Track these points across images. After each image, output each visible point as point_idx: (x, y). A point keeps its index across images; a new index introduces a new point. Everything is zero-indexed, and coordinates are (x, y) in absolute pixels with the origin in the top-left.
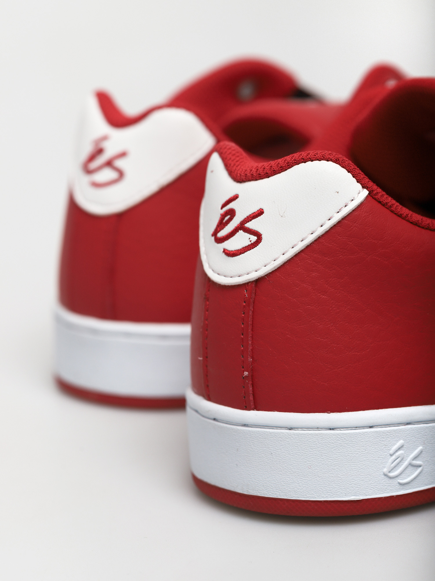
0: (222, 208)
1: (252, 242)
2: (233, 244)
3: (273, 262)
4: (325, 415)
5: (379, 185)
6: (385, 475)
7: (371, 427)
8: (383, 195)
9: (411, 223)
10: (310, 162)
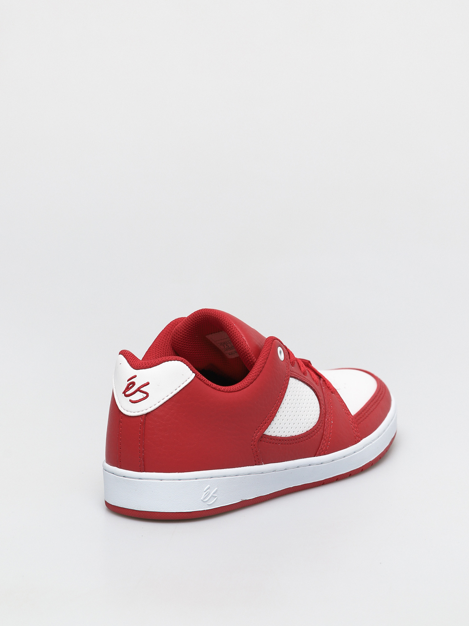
0: (128, 381)
1: (144, 397)
2: (134, 398)
3: (154, 406)
4: (177, 473)
5: (199, 371)
6: (202, 501)
7: (196, 479)
8: (201, 376)
9: (213, 388)
10: (170, 361)
